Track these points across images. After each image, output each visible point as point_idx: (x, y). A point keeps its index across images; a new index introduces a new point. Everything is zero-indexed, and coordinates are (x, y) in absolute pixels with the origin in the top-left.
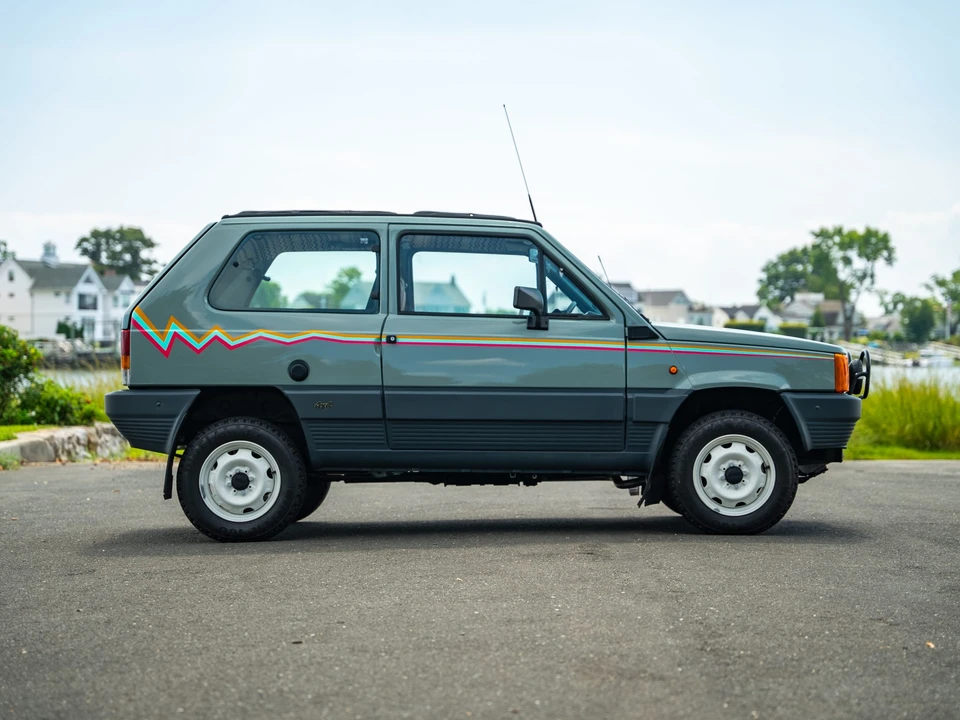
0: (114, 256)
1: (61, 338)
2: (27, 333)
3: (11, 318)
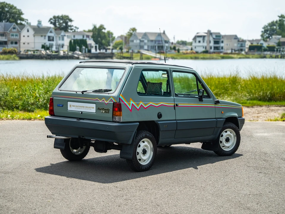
1: (43, 50)
2: (33, 48)
3: (28, 44)
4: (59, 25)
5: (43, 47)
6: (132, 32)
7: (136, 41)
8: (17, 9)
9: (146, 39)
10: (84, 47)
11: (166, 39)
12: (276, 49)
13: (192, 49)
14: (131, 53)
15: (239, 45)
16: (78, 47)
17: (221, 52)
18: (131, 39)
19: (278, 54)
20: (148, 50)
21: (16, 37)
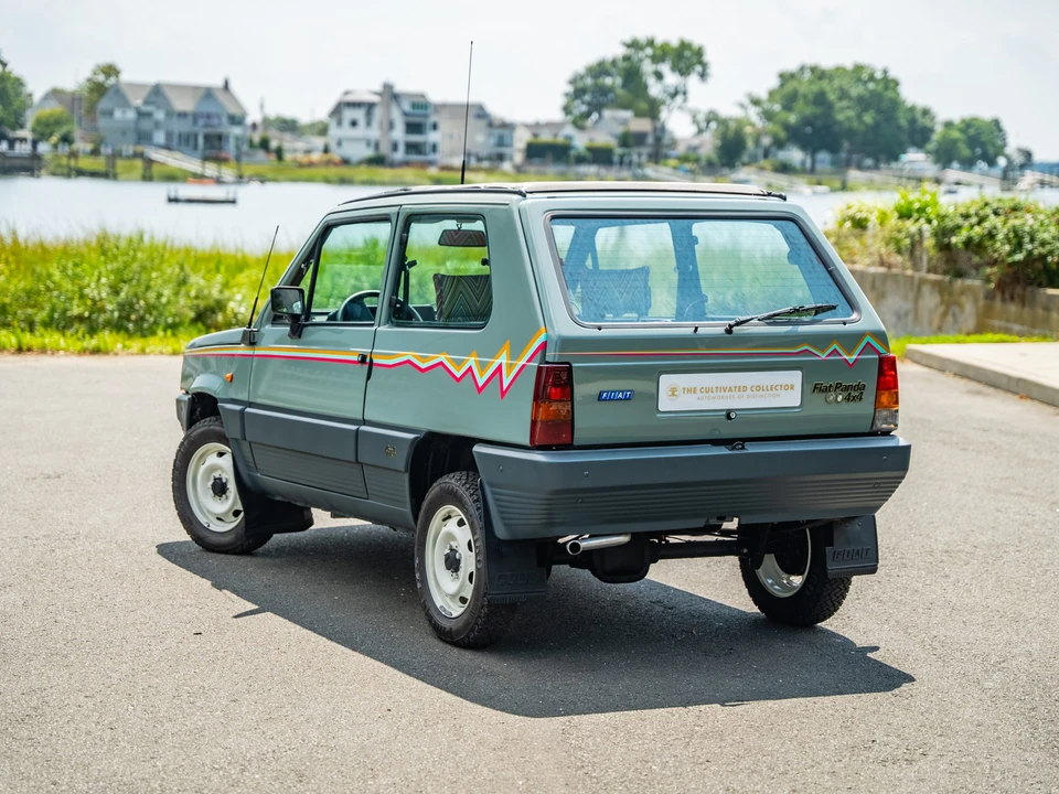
6: (101, 78)
7: (124, 112)
9: (159, 108)
11: (233, 110)
12: (616, 159)
13: (326, 150)
14: (108, 157)
15: (493, 141)
17: (431, 163)
18: (104, 104)
19: (625, 174)
20: (168, 147)
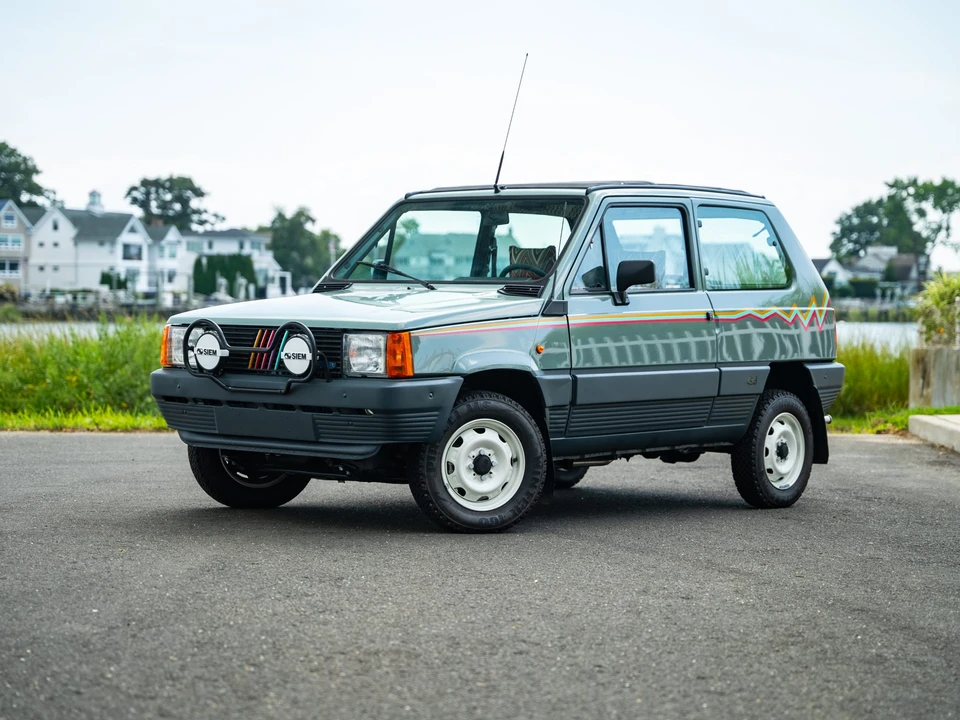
0: (164, 205)
1: (105, 289)
2: (71, 283)
3: (56, 268)
4: (158, 207)
5: (106, 279)
7: (418, 260)
8: (20, 155)
9: (449, 255)
10: (242, 281)
12: (878, 292)
16: (222, 281)
19: (889, 306)
21: (16, 247)
